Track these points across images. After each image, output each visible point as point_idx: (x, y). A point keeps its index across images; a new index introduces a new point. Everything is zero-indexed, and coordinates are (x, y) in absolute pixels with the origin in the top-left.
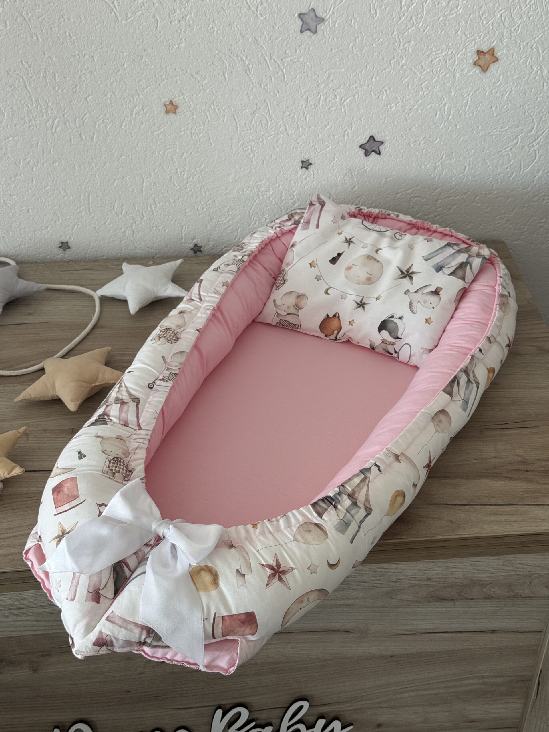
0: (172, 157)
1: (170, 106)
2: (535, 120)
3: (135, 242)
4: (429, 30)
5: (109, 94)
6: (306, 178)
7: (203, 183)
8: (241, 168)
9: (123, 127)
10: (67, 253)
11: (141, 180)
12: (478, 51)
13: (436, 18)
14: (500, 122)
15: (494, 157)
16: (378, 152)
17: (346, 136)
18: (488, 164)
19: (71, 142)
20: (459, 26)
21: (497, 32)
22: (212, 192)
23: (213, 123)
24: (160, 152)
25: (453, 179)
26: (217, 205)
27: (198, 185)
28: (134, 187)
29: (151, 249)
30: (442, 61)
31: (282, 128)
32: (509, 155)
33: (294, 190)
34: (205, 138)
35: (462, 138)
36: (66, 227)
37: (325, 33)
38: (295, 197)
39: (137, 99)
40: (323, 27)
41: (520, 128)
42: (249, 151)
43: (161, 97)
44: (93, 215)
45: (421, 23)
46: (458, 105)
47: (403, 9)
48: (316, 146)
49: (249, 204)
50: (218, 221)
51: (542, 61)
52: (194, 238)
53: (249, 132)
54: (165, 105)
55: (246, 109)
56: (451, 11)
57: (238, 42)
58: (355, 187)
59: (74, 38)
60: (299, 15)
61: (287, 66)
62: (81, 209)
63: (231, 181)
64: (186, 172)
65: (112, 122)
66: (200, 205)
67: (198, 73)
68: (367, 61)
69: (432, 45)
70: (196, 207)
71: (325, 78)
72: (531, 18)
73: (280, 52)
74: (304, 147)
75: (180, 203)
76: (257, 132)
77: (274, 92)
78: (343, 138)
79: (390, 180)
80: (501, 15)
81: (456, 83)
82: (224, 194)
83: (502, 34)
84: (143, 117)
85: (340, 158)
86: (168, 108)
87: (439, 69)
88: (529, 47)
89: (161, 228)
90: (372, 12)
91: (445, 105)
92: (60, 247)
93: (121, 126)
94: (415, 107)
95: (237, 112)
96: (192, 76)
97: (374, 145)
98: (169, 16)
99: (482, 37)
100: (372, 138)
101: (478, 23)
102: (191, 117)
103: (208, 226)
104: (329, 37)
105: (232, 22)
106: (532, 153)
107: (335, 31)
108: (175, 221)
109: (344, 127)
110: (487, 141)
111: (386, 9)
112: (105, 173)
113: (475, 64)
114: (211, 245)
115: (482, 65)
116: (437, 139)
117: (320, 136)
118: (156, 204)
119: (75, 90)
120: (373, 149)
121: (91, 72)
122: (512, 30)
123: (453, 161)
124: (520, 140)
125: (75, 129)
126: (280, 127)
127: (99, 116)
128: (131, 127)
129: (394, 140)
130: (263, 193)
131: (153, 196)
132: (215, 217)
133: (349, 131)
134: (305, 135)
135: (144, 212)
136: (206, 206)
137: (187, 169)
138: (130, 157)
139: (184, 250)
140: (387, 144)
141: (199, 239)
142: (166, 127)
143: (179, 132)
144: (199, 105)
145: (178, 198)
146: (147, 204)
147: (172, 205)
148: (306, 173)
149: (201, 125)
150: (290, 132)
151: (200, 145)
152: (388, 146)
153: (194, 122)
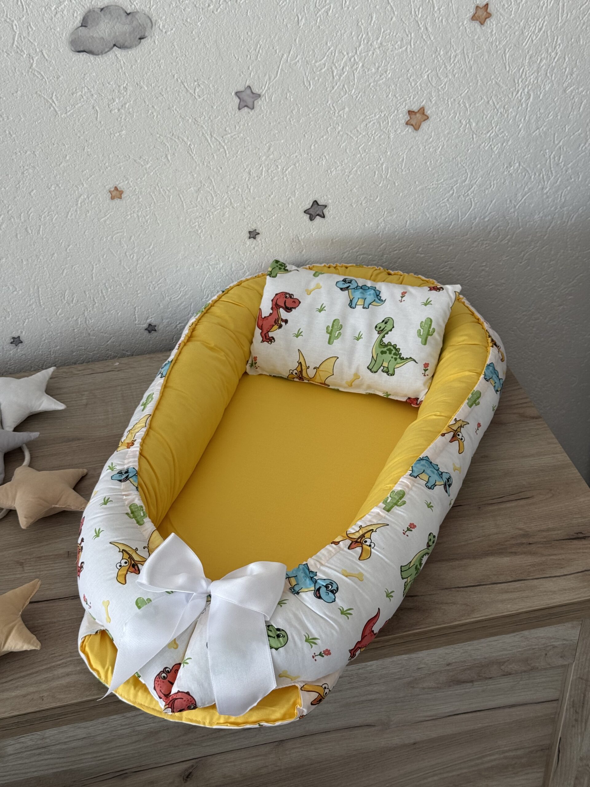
0: (120, 241)
1: (115, 192)
2: (467, 171)
3: (88, 329)
4: (361, 95)
5: (53, 186)
6: (254, 248)
7: (154, 263)
8: (189, 245)
9: (69, 217)
10: (20, 347)
11: (91, 267)
12: (409, 111)
13: (367, 83)
14: (435, 175)
15: (433, 209)
16: (323, 216)
17: (290, 203)
18: (428, 216)
19: (17, 238)
20: (390, 90)
21: (425, 92)
22: (162, 271)
23: (158, 204)
24: (107, 237)
25: (396, 234)
26: (169, 282)
27: (148, 266)
28: (83, 274)
29: (105, 333)
30: (376, 124)
31: (227, 202)
32: (446, 205)
33: (243, 260)
34: (152, 220)
35: (401, 194)
36: (16, 322)
37: (262, 108)
38: (246, 267)
39: (81, 188)
40: (260, 103)
41: (455, 179)
42: (197, 227)
43: (105, 185)
44: (43, 307)
45: (354, 91)
46: (395, 163)
47: (335, 79)
48: (262, 216)
49: (200, 279)
50: (171, 299)
51: (470, 115)
52: (147, 318)
53: (195, 209)
54: (110, 192)
55: (190, 188)
56: (381, 76)
57: (178, 125)
58: (302, 251)
59: (14, 136)
60: (237, 93)
61: (228, 142)
63: (181, 258)
64: (135, 255)
65: (58, 213)
66: (151, 285)
67: (140, 157)
68: (305, 131)
69: (366, 109)
70: (147, 288)
71: (265, 150)
72: (456, 76)
73: (221, 129)
74: (250, 218)
75: (132, 285)
76: (203, 208)
77: (217, 169)
78: (287, 206)
79: (336, 241)
80: (428, 75)
81: (391, 143)
82: (175, 271)
83: (430, 93)
84: (88, 205)
85: (286, 225)
87: (374, 132)
88: (456, 103)
89: (113, 312)
90: (306, 84)
91: (382, 165)
92: (11, 343)
93: (67, 216)
94: (354, 169)
95: (182, 191)
96: (135, 161)
97: (317, 209)
98: (109, 105)
99: (412, 98)
100: (315, 203)
101: (407, 85)
102: (137, 201)
103: (161, 305)
104: (267, 112)
105: (171, 106)
106: (468, 202)
107: (272, 105)
108: (128, 304)
109: (288, 195)
110: (425, 195)
111: (318, 80)
112: (53, 265)
113: (407, 124)
114: (165, 323)
115: (414, 124)
116: (377, 197)
117: (265, 206)
118: (107, 289)
119: (18, 186)
120: (317, 213)
121: (34, 167)
122: (440, 88)
123: (394, 217)
124: (455, 190)
125: (21, 224)
126: (226, 201)
127: (44, 209)
128: (77, 217)
129: (337, 202)
130: (214, 266)
131: (104, 281)
132: (167, 295)
133: (293, 199)
134: (250, 207)
135: (95, 299)
136: (158, 285)
137: (136, 251)
138: (78, 245)
139: (138, 330)
140: (331, 207)
141: (153, 319)
142: (113, 213)
143: (125, 216)
144: (144, 189)
145: (129, 280)
146: (98, 290)
147: (123, 288)
148: (254, 243)
149: (148, 207)
150: (235, 205)
151: (147, 226)
152: (332, 209)
153: (140, 204)
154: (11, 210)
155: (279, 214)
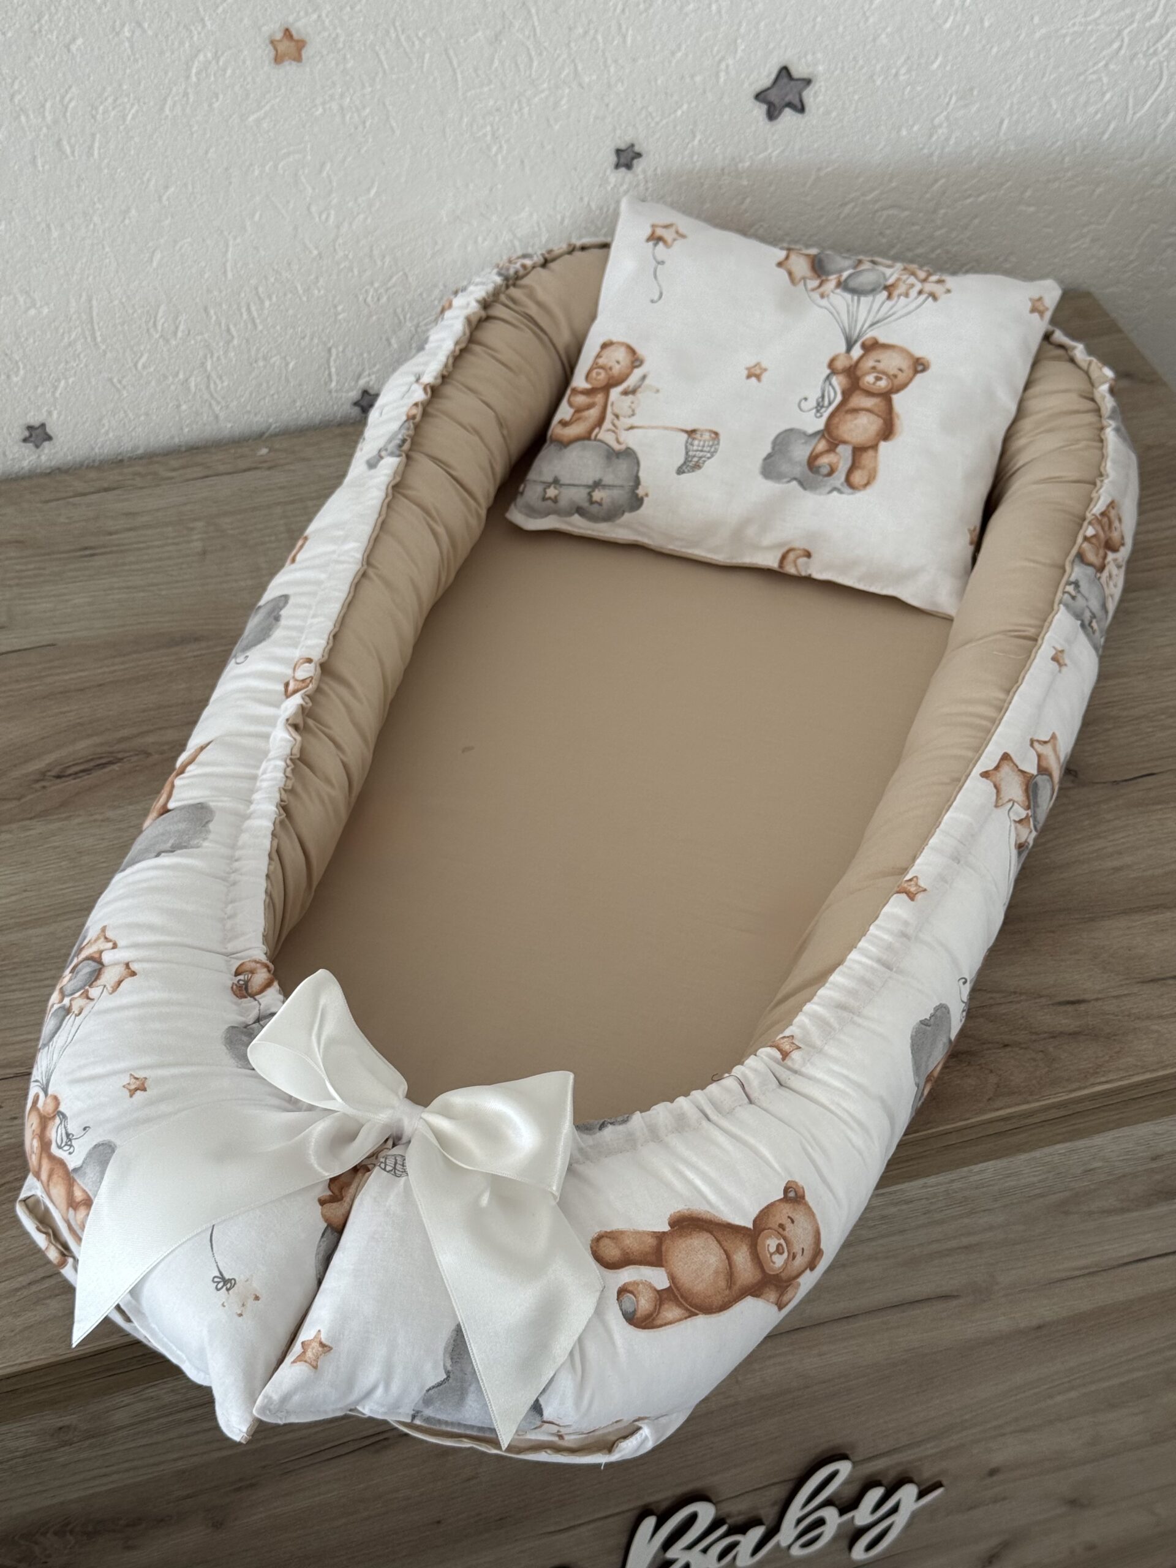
0: (296, 175)
1: (286, 43)
3: (213, 403)
5: (126, 29)
6: (626, 193)
7: (378, 231)
8: (467, 186)
9: (167, 111)
10: (46, 451)
11: (222, 244)
15: (1067, 89)
16: (799, 106)
17: (722, 75)
18: (1055, 107)
19: (35, 165)
22: (399, 253)
23: (394, 77)
24: (264, 166)
25: (974, 152)
26: (414, 284)
27: (364, 242)
28: (203, 264)
29: (256, 415)
31: (566, 71)
32: (1100, 79)
33: (599, 224)
34: (376, 118)
35: (995, 50)
36: (36, 388)
39: (199, 33)
41: (1128, 11)
42: (489, 138)
43: (261, 23)
44: (103, 347)
48: (651, 109)
50: (417, 326)
52: (360, 375)
53: (486, 89)
54: (272, 42)
55: (476, 31)
58: (743, 200)
62: (73, 337)
63: (445, 220)
64: (333, 212)
65: (139, 101)
66: (371, 292)
70: (361, 298)
74: (620, 114)
75: (322, 292)
76: (505, 88)
78: (714, 81)
79: (827, 174)
82: (429, 255)
84: (216, 79)
85: (708, 132)
86: (281, 48)
89: (276, 360)
92: (25, 440)
93: (162, 109)
95: (454, 40)
97: (788, 89)
100: (784, 72)
102: (341, 67)
103: (393, 341)
106: (1154, 69)
108: (312, 339)
109: (718, 52)
110: (1051, 53)
112: (128, 238)
116: (936, 57)
117: (659, 82)
118: (262, 302)
119: (36, 27)
120: (787, 99)
123: (974, 109)
124: (1126, 40)
125: (45, 130)
126: (563, 68)
127: (104, 89)
128: (188, 110)
129: (837, 73)
131: (253, 282)
132: (408, 316)
133: (730, 61)
134: (622, 83)
135: (231, 326)
136: (387, 290)
137: (335, 201)
138: (190, 187)
139: (335, 407)
140: (822, 83)
141: (373, 377)
142: (278, 100)
143: (310, 109)
144: (358, 34)
145: (317, 278)
146: (239, 304)
147: (300, 299)
148: (627, 180)
149: (367, 85)
150: (587, 80)
151: (364, 136)
152: (823, 89)
153: (348, 78)
154: (19, 92)
155: (694, 104)
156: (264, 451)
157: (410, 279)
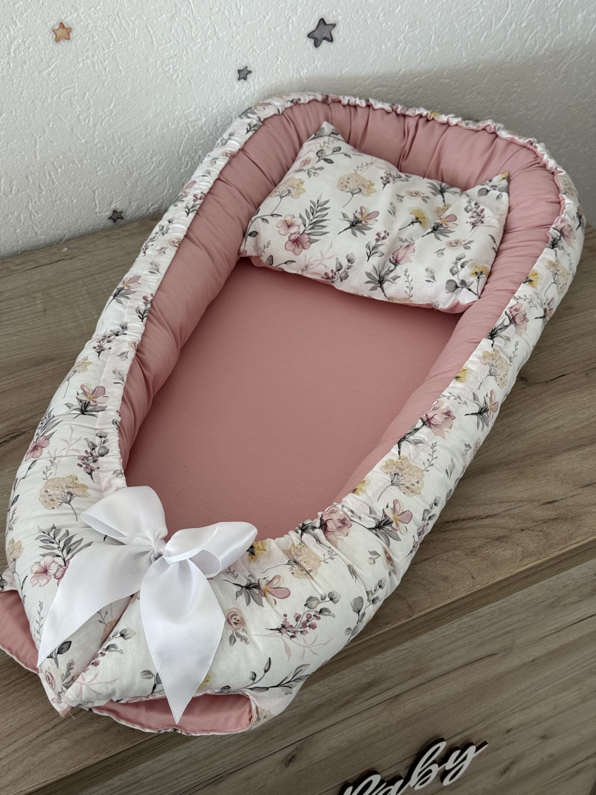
0: (70, 100)
1: (61, 30)
3: (34, 226)
6: (245, 93)
7: (116, 126)
8: (162, 97)
11: (33, 141)
15: (462, 17)
16: (330, 39)
17: (290, 25)
18: (457, 26)
22: (128, 136)
23: (120, 43)
24: (52, 97)
25: (418, 54)
26: (137, 152)
27: (109, 132)
28: (23, 153)
29: (57, 230)
31: (210, 31)
32: (478, 10)
33: (232, 111)
34: (112, 66)
39: (14, 30)
42: (171, 70)
43: (47, 21)
48: (255, 47)
49: (177, 143)
50: (140, 174)
52: (111, 203)
53: (169, 45)
54: (53, 31)
55: (162, 15)
63: (151, 116)
64: (91, 118)
66: (115, 158)
70: (109, 162)
74: (239, 51)
75: (88, 161)
76: (178, 44)
78: (286, 29)
82: (144, 136)
84: (24, 53)
85: (285, 56)
86: (59, 33)
89: (66, 200)
95: (150, 20)
97: (324, 30)
100: (322, 21)
102: (91, 41)
103: (128, 183)
106: (504, 3)
108: (85, 186)
109: (288, 14)
114: (134, 207)
116: (398, 7)
117: (258, 32)
118: (57, 170)
120: (324, 36)
123: (417, 32)
126: (208, 30)
128: (10, 71)
129: (348, 20)
130: (194, 123)
131: (51, 159)
132: (135, 169)
133: (294, 19)
134: (240, 35)
135: (41, 184)
136: (123, 156)
137: (92, 112)
138: (14, 112)
139: (99, 221)
140: (341, 26)
141: (118, 203)
142: (59, 61)
143: (76, 64)
144: (99, 22)
145: (85, 154)
146: (44, 172)
147: (77, 166)
148: (245, 85)
149: (105, 48)
150: (221, 35)
151: (106, 76)
152: (342, 28)
153: (95, 45)
155: (277, 43)
156: (65, 249)
157: (135, 150)
